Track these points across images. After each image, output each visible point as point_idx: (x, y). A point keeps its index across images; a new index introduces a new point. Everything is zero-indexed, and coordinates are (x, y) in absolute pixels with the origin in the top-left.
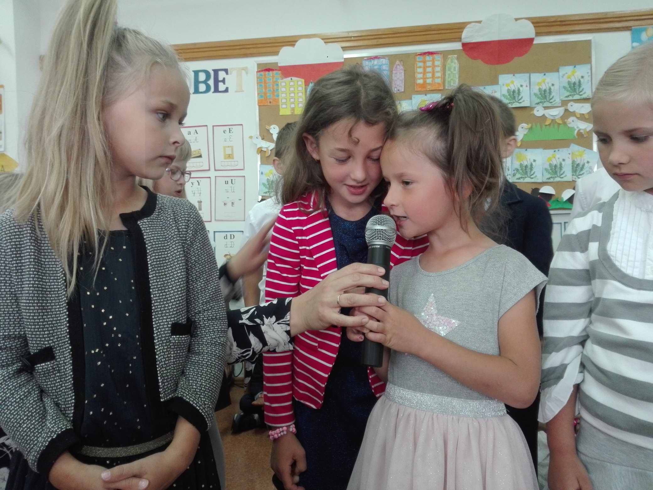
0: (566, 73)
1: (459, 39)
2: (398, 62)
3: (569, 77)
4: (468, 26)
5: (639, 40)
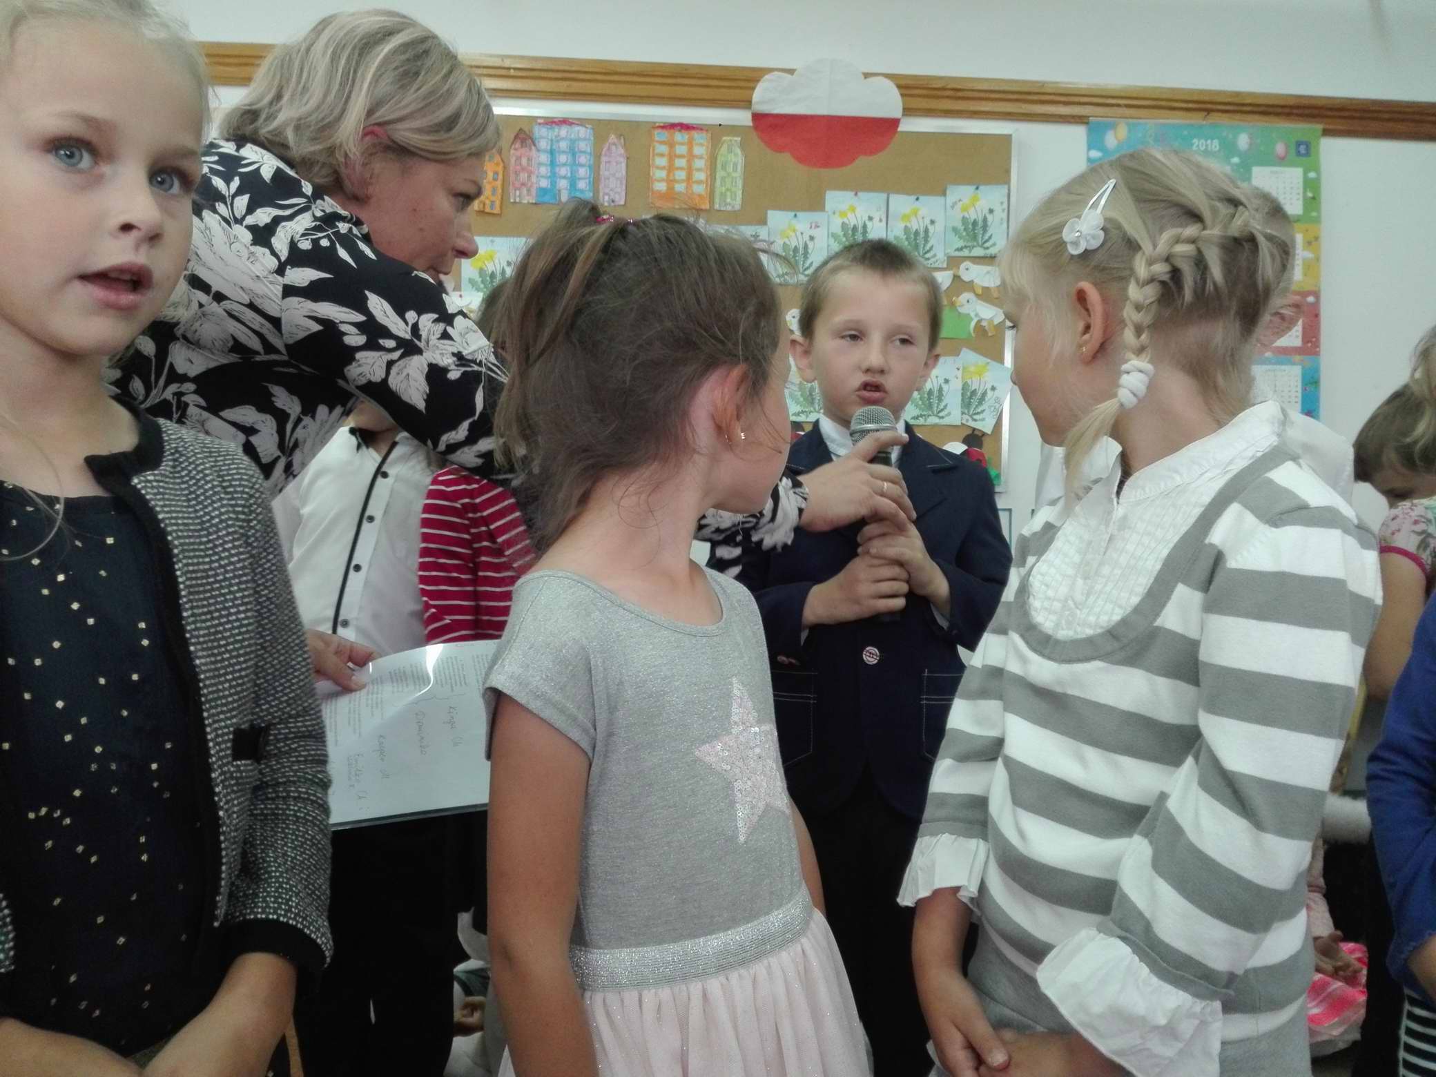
0: (960, 200)
1: (746, 103)
2: (612, 138)
3: (965, 209)
4: (766, 77)
5: (1101, 146)
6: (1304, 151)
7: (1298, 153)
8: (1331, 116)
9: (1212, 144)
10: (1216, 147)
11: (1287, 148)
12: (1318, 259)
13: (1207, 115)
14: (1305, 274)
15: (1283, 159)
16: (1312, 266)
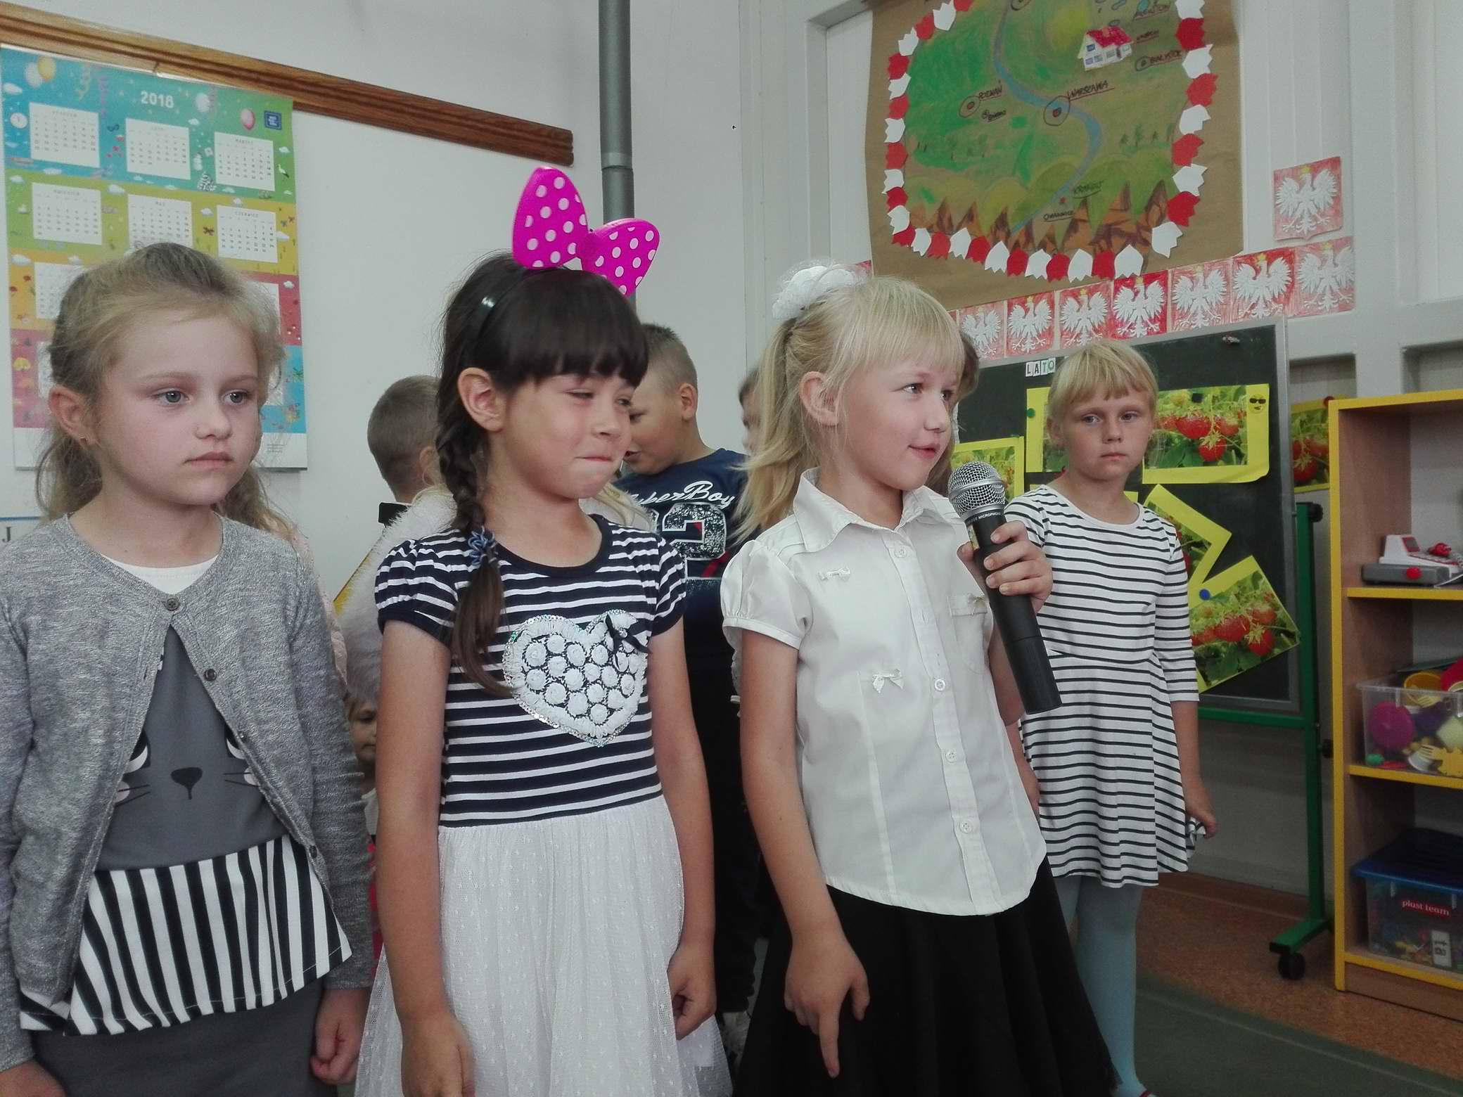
5: (21, 81)
6: (274, 123)
7: (268, 124)
8: (303, 90)
9: (165, 99)
10: (169, 103)
11: (254, 116)
12: (294, 241)
13: (157, 65)
14: (280, 257)
15: (249, 128)
16: (288, 248)
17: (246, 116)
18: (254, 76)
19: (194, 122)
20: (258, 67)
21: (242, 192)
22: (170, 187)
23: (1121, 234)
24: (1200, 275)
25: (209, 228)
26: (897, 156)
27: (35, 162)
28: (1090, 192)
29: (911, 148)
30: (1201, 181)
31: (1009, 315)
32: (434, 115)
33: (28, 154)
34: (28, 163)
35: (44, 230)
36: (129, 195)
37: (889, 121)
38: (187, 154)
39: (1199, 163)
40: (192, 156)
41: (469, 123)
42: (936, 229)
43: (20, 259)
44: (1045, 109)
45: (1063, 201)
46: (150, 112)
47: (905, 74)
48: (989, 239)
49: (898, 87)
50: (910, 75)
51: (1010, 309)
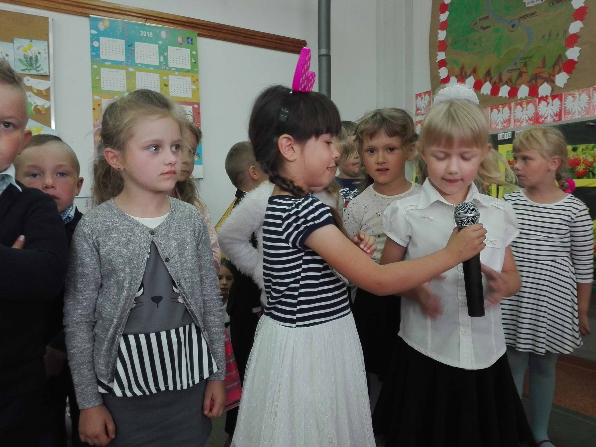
0: (22, 46)
3: (25, 51)
5: (97, 29)
6: (190, 42)
7: (188, 42)
8: (202, 28)
9: (149, 34)
10: (151, 35)
11: (183, 39)
12: (198, 89)
13: (146, 20)
14: (193, 95)
15: (181, 44)
16: (196, 92)
17: (180, 40)
18: (183, 23)
19: (160, 42)
20: (185, 20)
21: (178, 70)
22: (151, 68)
23: (541, 78)
24: (577, 96)
25: (166, 84)
26: (442, 46)
27: (102, 60)
28: (528, 60)
29: (449, 43)
30: (578, 54)
31: (491, 113)
32: (252, 37)
33: (99, 57)
34: (99, 60)
35: (105, 86)
36: (136, 72)
37: (439, 31)
38: (158, 55)
39: (577, 46)
40: (160, 56)
41: (265, 39)
42: (459, 77)
43: (96, 97)
44: (509, 24)
45: (516, 64)
46: (144, 39)
47: (447, 11)
48: (483, 81)
49: (444, 17)
50: (449, 12)
51: (492, 111)
